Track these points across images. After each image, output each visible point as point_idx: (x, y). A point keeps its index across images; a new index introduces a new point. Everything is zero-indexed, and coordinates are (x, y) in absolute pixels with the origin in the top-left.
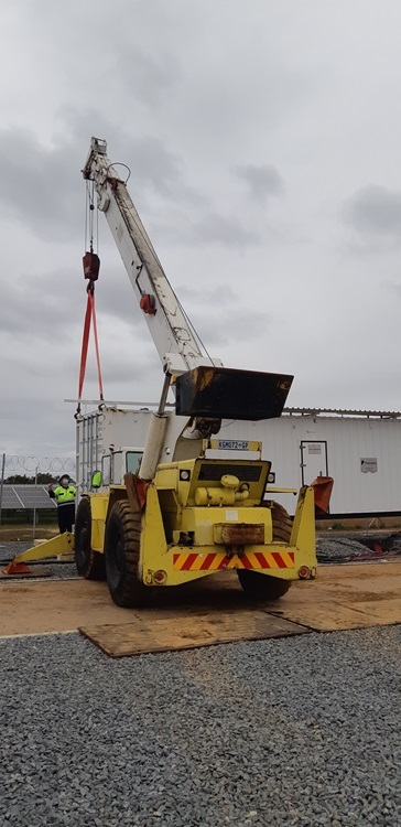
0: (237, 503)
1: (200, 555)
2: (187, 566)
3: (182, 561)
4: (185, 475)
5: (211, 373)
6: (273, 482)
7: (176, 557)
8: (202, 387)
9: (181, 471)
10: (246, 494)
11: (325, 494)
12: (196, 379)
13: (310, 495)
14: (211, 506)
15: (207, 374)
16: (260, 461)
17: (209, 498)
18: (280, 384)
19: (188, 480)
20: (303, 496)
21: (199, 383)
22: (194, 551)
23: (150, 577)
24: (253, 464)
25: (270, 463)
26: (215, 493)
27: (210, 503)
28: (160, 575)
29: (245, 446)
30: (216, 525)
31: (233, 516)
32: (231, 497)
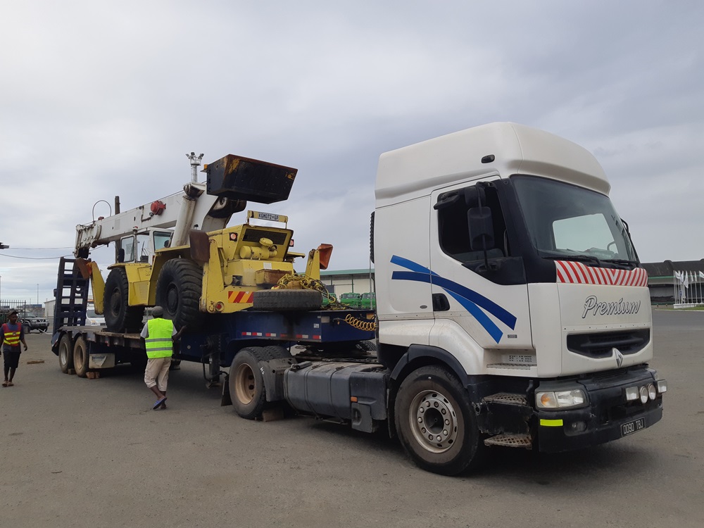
0: (271, 258)
1: (247, 293)
2: (238, 300)
3: (234, 296)
4: (233, 237)
5: (238, 161)
6: (293, 246)
7: (230, 293)
8: (230, 171)
9: (230, 234)
10: (275, 253)
11: (327, 256)
12: (225, 165)
13: (317, 256)
14: (253, 259)
15: (234, 161)
16: (286, 229)
17: (252, 253)
18: (288, 174)
19: (235, 240)
20: (312, 256)
21: (228, 167)
22: (242, 289)
23: (212, 306)
24: (281, 232)
25: (292, 232)
26: (256, 250)
27: (251, 257)
28: (219, 305)
29: (276, 218)
30: (259, 272)
31: (268, 265)
32: (267, 253)
